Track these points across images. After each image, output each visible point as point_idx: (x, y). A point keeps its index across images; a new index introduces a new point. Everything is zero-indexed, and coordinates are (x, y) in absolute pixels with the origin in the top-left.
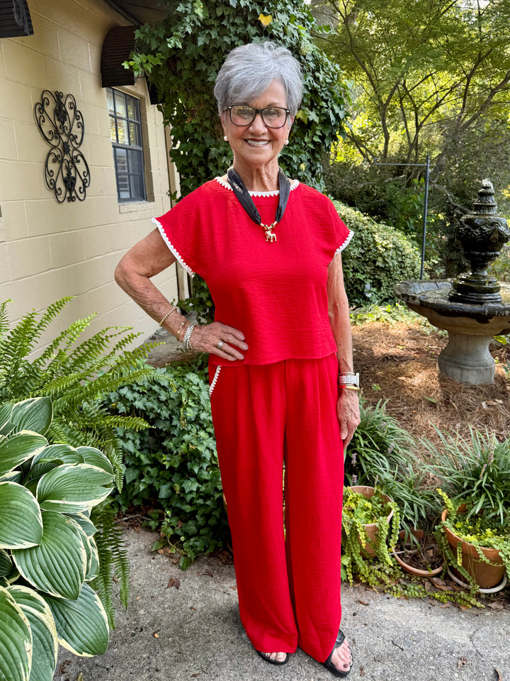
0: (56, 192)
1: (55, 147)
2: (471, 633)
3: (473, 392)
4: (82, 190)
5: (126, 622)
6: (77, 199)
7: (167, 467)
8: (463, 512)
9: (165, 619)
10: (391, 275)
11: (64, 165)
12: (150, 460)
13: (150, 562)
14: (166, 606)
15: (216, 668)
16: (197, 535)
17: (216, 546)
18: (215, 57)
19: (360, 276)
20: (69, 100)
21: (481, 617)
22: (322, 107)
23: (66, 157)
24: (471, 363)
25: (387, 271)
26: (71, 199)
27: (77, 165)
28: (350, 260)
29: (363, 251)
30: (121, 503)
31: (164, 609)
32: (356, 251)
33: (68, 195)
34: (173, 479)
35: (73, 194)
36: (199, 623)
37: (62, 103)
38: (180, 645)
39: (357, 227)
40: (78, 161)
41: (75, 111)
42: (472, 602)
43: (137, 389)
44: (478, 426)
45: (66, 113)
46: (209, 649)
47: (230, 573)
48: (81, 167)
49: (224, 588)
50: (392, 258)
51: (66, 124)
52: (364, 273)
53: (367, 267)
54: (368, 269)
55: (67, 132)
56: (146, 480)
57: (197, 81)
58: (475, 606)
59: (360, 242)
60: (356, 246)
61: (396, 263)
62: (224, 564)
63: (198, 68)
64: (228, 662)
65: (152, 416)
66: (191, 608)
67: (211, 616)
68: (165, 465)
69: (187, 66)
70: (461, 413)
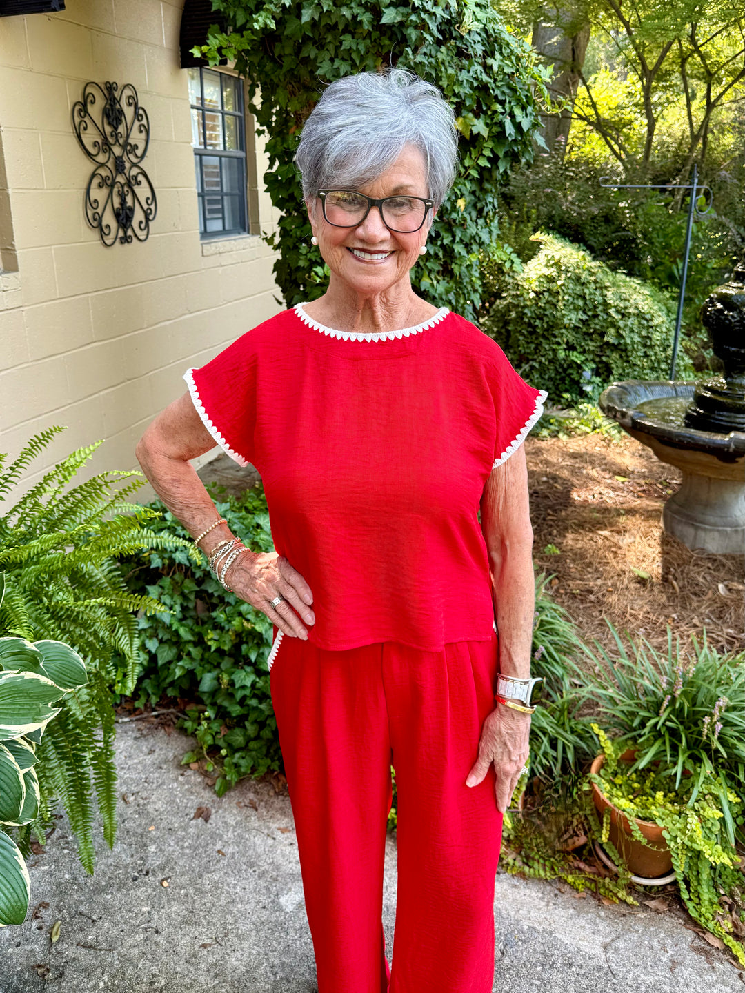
0: (102, 230)
1: (102, 165)
2: (608, 940)
3: (710, 565)
4: (143, 226)
5: (129, 860)
6: (134, 239)
7: (213, 649)
8: (629, 760)
9: (181, 862)
10: (628, 357)
11: (115, 190)
12: (193, 635)
13: (177, 779)
14: (186, 844)
15: (236, 940)
16: (244, 748)
17: (269, 767)
18: (329, 38)
19: (576, 357)
20: (127, 92)
21: (631, 920)
22: (495, 112)
23: (121, 179)
24: (712, 519)
25: (622, 350)
26: (125, 240)
27: (136, 189)
28: (563, 331)
29: (584, 317)
30: (150, 692)
31: (183, 848)
32: (573, 316)
33: (121, 234)
34: (222, 666)
35: (130, 233)
36: (225, 873)
37: (115, 98)
38: (194, 901)
39: (578, 278)
40: (139, 183)
41: (136, 108)
42: (620, 895)
43: (182, 533)
44: (707, 620)
45: (121, 112)
46: (230, 912)
47: (281, 809)
48: (143, 191)
49: (269, 828)
50: (632, 331)
51: (121, 129)
52: (584, 352)
53: (590, 343)
54: (592, 346)
55: (121, 141)
56: (185, 663)
57: (303, 72)
58: (625, 902)
59: (581, 303)
60: (575, 309)
61: (637, 338)
62: (277, 794)
63: (304, 54)
64: (253, 933)
65: (199, 574)
66: (219, 852)
67: (244, 867)
68: (210, 647)
69: (288, 50)
70: (683, 597)
